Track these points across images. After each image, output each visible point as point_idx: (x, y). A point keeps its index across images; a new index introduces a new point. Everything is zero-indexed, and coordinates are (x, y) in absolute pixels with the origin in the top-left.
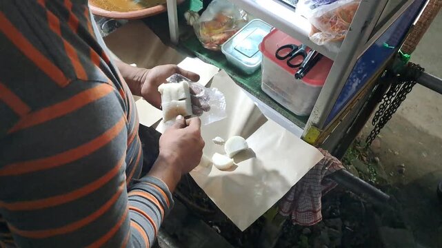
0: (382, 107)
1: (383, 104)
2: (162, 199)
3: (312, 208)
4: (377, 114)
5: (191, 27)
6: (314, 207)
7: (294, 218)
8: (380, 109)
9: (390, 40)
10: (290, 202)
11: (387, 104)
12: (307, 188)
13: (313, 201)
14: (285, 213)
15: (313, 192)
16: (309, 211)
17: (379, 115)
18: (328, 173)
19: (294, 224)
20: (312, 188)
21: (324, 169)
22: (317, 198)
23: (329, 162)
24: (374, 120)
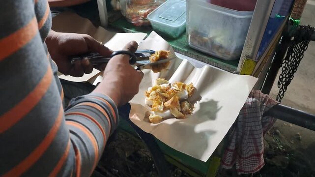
0: (284, 69)
1: (285, 67)
2: (110, 112)
3: (255, 152)
4: (281, 77)
5: (119, 11)
6: (258, 150)
7: (238, 167)
8: (283, 71)
9: (280, 11)
10: (231, 151)
11: (288, 65)
12: (249, 129)
13: (255, 143)
14: (228, 165)
15: (255, 133)
16: (253, 155)
17: (283, 78)
18: (268, 109)
19: (240, 173)
20: (253, 128)
21: (262, 106)
22: (260, 138)
23: (265, 99)
24: (279, 83)
